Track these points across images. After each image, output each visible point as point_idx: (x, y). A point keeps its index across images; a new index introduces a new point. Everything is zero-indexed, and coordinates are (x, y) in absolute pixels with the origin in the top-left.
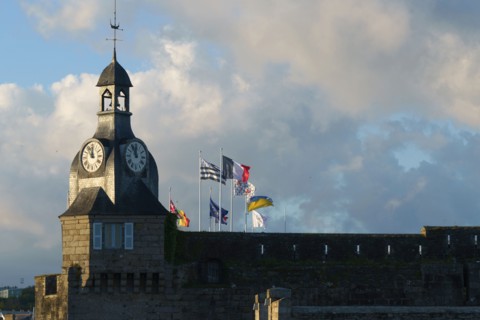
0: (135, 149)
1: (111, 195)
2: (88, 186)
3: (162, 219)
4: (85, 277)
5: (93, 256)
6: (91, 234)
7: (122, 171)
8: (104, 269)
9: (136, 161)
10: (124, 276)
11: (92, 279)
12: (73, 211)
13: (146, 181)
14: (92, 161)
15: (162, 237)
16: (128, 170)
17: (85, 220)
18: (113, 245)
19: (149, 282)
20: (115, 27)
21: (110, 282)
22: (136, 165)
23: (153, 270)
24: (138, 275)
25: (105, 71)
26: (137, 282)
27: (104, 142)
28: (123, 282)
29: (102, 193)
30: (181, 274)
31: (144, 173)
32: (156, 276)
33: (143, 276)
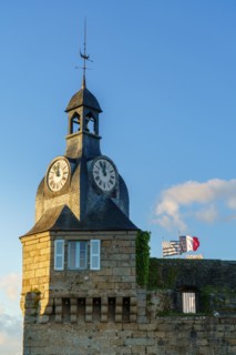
0: (103, 167)
1: (77, 212)
2: (53, 206)
3: (133, 236)
4: (44, 303)
5: (54, 278)
6: (52, 253)
7: (88, 186)
8: (66, 293)
9: (106, 180)
10: (89, 301)
11: (52, 305)
13: (117, 201)
14: (57, 180)
15: (134, 256)
16: (95, 187)
17: (46, 237)
18: (78, 266)
19: (119, 309)
21: (74, 308)
22: (106, 183)
23: (123, 294)
24: (105, 300)
25: (74, 97)
26: (104, 309)
27: (71, 160)
28: (89, 309)
29: (66, 210)
30: (155, 300)
31: (113, 193)
32: (126, 301)
33: (112, 301)
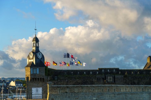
0: (39, 54)
1: (34, 63)
2: (30, 61)
3: (44, 68)
4: (29, 79)
5: (31, 75)
6: (30, 71)
7: (37, 58)
8: (33, 77)
9: (40, 56)
10: (37, 79)
11: (31, 79)
12: (27, 66)
13: (42, 60)
14: (31, 56)
15: (44, 71)
16: (38, 58)
17: (29, 68)
18: (35, 73)
19: (42, 80)
20: (36, 30)
21: (34, 80)
22: (40, 57)
23: (43, 78)
24: (40, 79)
25: (34, 38)
26: (40, 80)
27: (33, 53)
28: (37, 80)
29: (33, 62)
30: (48, 78)
31: (41, 59)
32: (43, 79)
33: (41, 79)
